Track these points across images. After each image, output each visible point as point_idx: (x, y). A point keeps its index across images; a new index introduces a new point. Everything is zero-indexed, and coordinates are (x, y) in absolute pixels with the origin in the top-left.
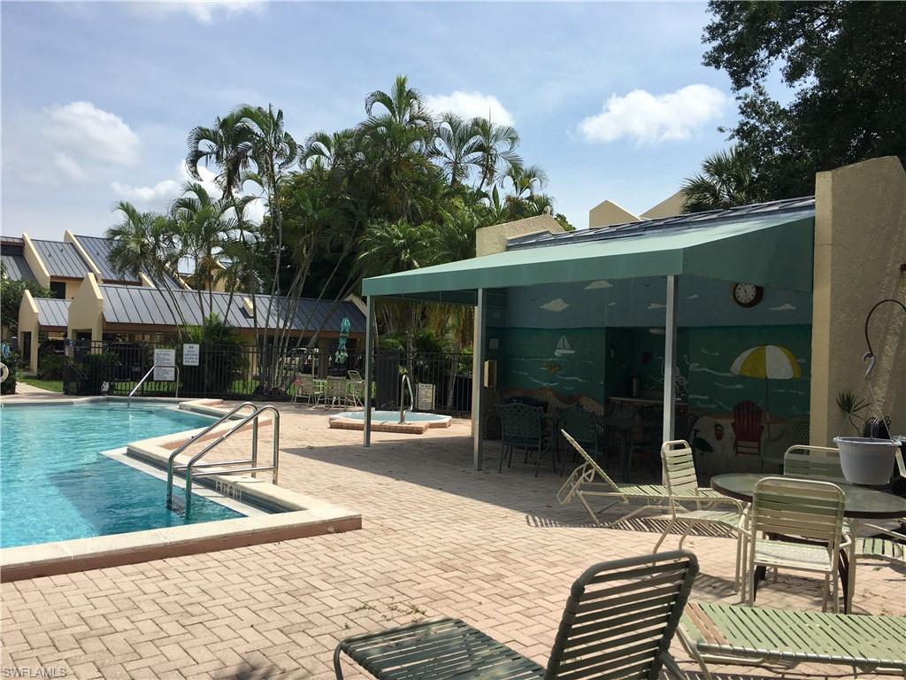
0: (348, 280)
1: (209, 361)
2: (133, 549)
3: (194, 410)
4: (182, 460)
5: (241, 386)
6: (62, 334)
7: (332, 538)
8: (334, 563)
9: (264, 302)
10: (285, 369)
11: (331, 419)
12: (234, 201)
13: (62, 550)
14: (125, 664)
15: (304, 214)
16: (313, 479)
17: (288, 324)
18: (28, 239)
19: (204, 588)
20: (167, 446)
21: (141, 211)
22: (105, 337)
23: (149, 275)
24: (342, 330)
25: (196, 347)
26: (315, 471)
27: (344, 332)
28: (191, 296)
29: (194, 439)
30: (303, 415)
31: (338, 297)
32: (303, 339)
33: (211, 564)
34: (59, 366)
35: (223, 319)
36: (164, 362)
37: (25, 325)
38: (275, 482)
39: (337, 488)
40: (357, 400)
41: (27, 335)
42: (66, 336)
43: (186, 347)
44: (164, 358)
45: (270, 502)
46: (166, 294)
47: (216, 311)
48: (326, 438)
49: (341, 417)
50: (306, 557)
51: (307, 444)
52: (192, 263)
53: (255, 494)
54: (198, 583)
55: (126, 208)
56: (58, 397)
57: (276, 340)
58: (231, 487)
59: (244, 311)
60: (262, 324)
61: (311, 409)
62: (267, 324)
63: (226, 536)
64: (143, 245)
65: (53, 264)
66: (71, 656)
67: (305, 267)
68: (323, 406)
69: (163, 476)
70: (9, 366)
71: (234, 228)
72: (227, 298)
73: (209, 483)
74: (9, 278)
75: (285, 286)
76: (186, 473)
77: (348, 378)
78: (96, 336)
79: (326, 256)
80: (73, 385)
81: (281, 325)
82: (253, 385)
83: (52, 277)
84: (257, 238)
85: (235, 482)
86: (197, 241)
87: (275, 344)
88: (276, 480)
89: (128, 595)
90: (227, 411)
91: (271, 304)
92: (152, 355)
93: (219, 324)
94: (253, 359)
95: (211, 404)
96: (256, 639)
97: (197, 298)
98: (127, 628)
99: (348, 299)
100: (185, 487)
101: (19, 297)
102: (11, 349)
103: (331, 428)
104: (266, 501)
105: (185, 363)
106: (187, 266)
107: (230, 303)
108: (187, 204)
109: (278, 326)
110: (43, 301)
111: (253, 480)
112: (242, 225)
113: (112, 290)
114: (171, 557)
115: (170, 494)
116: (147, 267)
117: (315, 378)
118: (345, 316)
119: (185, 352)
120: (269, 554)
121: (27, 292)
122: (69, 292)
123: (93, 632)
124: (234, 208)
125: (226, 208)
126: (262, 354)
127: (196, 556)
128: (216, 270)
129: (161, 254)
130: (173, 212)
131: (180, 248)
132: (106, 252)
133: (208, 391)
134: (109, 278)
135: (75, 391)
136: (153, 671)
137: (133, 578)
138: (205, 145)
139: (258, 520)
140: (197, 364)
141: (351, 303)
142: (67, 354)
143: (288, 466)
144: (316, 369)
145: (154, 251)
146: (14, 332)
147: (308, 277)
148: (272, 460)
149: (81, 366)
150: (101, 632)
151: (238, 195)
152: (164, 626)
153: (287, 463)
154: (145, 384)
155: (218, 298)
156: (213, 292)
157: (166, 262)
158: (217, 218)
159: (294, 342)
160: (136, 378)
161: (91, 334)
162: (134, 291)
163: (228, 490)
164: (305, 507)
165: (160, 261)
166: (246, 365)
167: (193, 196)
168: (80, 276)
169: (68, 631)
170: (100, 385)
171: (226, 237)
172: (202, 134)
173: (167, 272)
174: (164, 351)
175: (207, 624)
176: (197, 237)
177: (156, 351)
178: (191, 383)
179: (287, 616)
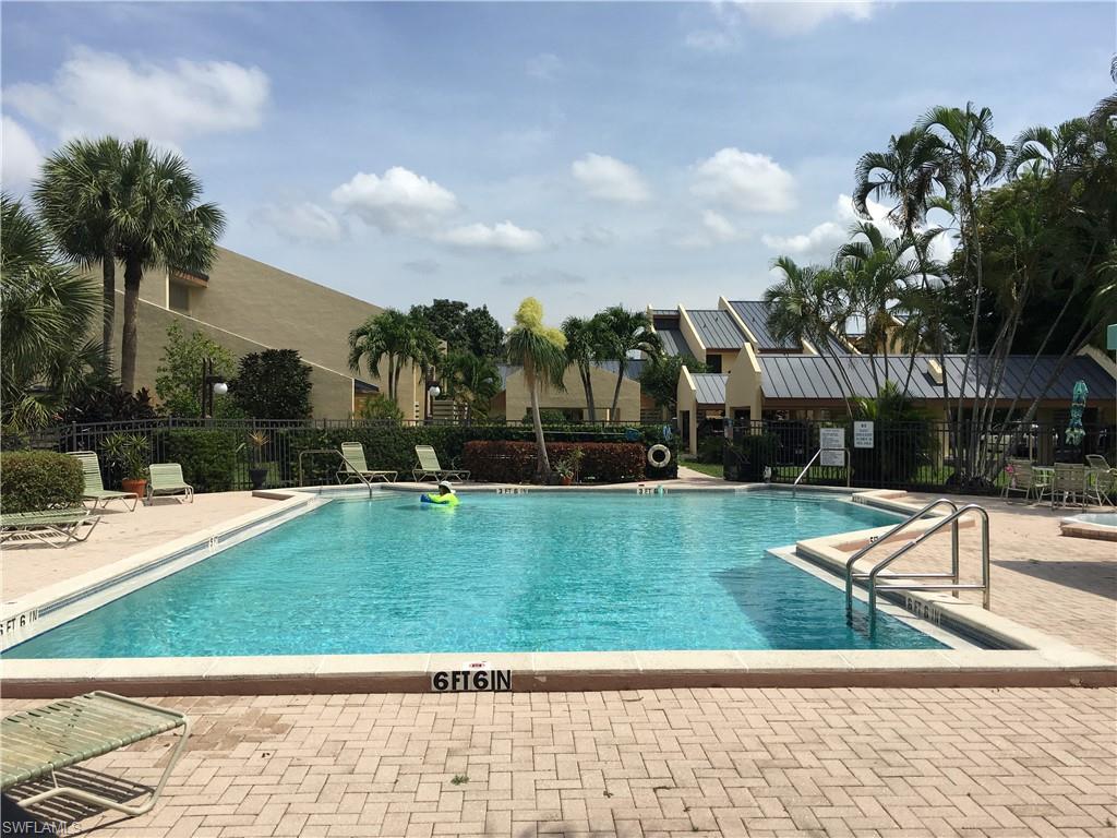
0: (1082, 327)
1: (886, 442)
2: (813, 670)
3: (870, 503)
4: (863, 567)
5: (929, 474)
6: (720, 412)
7: (1079, 694)
8: (1082, 730)
9: (956, 364)
10: (989, 451)
11: (1063, 523)
12: (914, 239)
13: (737, 660)
14: (814, 809)
15: (1012, 241)
16: (1041, 606)
17: (993, 392)
18: (683, 311)
19: (902, 733)
20: (843, 548)
21: (801, 265)
22: (764, 414)
23: (811, 341)
24: (1075, 397)
25: (870, 425)
26: (1042, 595)
27: (1079, 400)
28: (861, 362)
29: (877, 541)
30: (1017, 515)
31: (1067, 351)
32: (1015, 410)
33: (909, 703)
34: (718, 448)
35: (902, 389)
36: (832, 444)
37: (684, 404)
38: (986, 606)
39: (1079, 623)
40: (1102, 497)
41: (686, 414)
42: (723, 414)
43: (858, 425)
44: (832, 440)
45: (981, 633)
46: (832, 362)
47: (893, 379)
48: (1056, 549)
49: (1077, 521)
50: (1038, 715)
51: (1028, 556)
52: (862, 321)
53: (961, 620)
54: (894, 725)
55: (786, 265)
56: (719, 483)
57: (976, 412)
58: (926, 607)
59: (929, 377)
60: (954, 392)
61: (1031, 507)
62: (962, 393)
63: (925, 671)
64: (804, 306)
65: (708, 335)
66: (755, 785)
67: (1015, 314)
68: (1050, 503)
69: (841, 584)
70: (671, 448)
71: (914, 273)
72: (907, 362)
73: (897, 598)
74: (667, 354)
75: (986, 343)
76: (868, 583)
77: (1087, 464)
78: (755, 414)
79: (1045, 295)
80: (734, 469)
81: (982, 394)
82: (946, 473)
83: (708, 349)
84: (946, 283)
85: (931, 602)
86: (867, 295)
87: (974, 419)
88: (988, 602)
89: (810, 725)
90: (920, 507)
91: (967, 366)
92: (818, 434)
93: (898, 396)
94: (945, 438)
95: (892, 497)
96: (976, 813)
97: (869, 365)
98: (813, 765)
99: (1082, 352)
100: (867, 600)
101: (678, 373)
102: (672, 431)
103: (1064, 535)
104: (976, 630)
105: (856, 445)
106: (856, 326)
107: (911, 369)
108: (856, 250)
109: (977, 395)
110: (700, 377)
111: (953, 599)
112: (926, 267)
113: (770, 360)
114: (857, 687)
115: (849, 608)
116: (809, 333)
117: (1035, 464)
118: (1079, 379)
119: (856, 431)
120: (983, 703)
121: (684, 368)
122: (725, 366)
123: (776, 762)
124: (913, 247)
125: (904, 248)
126: (956, 433)
127: (888, 690)
128: (892, 328)
129: (825, 315)
130: (838, 261)
131: (848, 304)
132: (763, 318)
133: (886, 480)
134: (766, 347)
135: (736, 476)
136: (848, 826)
137: (815, 705)
138: (876, 175)
139: (966, 656)
140: (871, 446)
141: (1088, 358)
142: (726, 435)
143: (1002, 585)
144: (1035, 450)
145: (817, 312)
146: (673, 412)
147: (1019, 326)
148: (981, 575)
149: (741, 448)
150: (784, 763)
151: (919, 231)
152: (857, 772)
153: (1001, 580)
154: (811, 469)
155: (894, 362)
156: (888, 355)
157: (830, 324)
158: (893, 263)
159: (1003, 415)
160: (801, 462)
161: (749, 412)
162: (794, 360)
163: (923, 611)
164: (1033, 644)
165: (823, 323)
166: (937, 446)
167: (863, 238)
168: (736, 346)
169: (750, 755)
170: (762, 470)
171: (904, 286)
172: (874, 161)
173: (833, 337)
174: (831, 431)
175: (909, 779)
176: (868, 288)
177: (822, 431)
178: (866, 470)
179: (1018, 791)
